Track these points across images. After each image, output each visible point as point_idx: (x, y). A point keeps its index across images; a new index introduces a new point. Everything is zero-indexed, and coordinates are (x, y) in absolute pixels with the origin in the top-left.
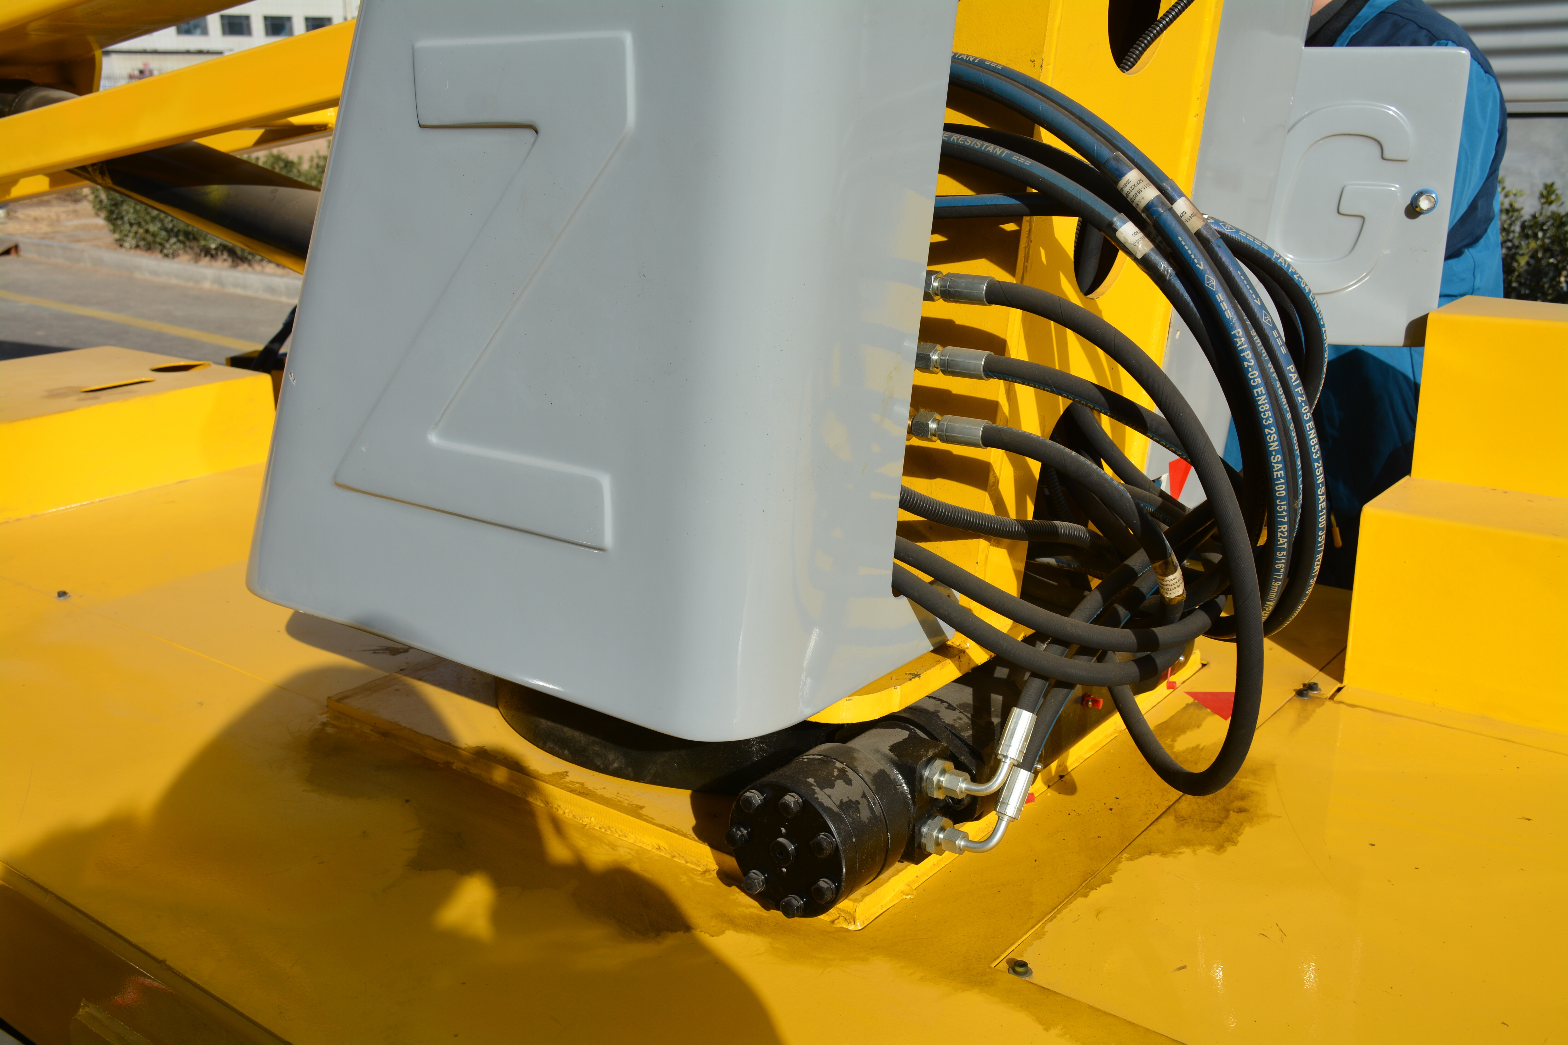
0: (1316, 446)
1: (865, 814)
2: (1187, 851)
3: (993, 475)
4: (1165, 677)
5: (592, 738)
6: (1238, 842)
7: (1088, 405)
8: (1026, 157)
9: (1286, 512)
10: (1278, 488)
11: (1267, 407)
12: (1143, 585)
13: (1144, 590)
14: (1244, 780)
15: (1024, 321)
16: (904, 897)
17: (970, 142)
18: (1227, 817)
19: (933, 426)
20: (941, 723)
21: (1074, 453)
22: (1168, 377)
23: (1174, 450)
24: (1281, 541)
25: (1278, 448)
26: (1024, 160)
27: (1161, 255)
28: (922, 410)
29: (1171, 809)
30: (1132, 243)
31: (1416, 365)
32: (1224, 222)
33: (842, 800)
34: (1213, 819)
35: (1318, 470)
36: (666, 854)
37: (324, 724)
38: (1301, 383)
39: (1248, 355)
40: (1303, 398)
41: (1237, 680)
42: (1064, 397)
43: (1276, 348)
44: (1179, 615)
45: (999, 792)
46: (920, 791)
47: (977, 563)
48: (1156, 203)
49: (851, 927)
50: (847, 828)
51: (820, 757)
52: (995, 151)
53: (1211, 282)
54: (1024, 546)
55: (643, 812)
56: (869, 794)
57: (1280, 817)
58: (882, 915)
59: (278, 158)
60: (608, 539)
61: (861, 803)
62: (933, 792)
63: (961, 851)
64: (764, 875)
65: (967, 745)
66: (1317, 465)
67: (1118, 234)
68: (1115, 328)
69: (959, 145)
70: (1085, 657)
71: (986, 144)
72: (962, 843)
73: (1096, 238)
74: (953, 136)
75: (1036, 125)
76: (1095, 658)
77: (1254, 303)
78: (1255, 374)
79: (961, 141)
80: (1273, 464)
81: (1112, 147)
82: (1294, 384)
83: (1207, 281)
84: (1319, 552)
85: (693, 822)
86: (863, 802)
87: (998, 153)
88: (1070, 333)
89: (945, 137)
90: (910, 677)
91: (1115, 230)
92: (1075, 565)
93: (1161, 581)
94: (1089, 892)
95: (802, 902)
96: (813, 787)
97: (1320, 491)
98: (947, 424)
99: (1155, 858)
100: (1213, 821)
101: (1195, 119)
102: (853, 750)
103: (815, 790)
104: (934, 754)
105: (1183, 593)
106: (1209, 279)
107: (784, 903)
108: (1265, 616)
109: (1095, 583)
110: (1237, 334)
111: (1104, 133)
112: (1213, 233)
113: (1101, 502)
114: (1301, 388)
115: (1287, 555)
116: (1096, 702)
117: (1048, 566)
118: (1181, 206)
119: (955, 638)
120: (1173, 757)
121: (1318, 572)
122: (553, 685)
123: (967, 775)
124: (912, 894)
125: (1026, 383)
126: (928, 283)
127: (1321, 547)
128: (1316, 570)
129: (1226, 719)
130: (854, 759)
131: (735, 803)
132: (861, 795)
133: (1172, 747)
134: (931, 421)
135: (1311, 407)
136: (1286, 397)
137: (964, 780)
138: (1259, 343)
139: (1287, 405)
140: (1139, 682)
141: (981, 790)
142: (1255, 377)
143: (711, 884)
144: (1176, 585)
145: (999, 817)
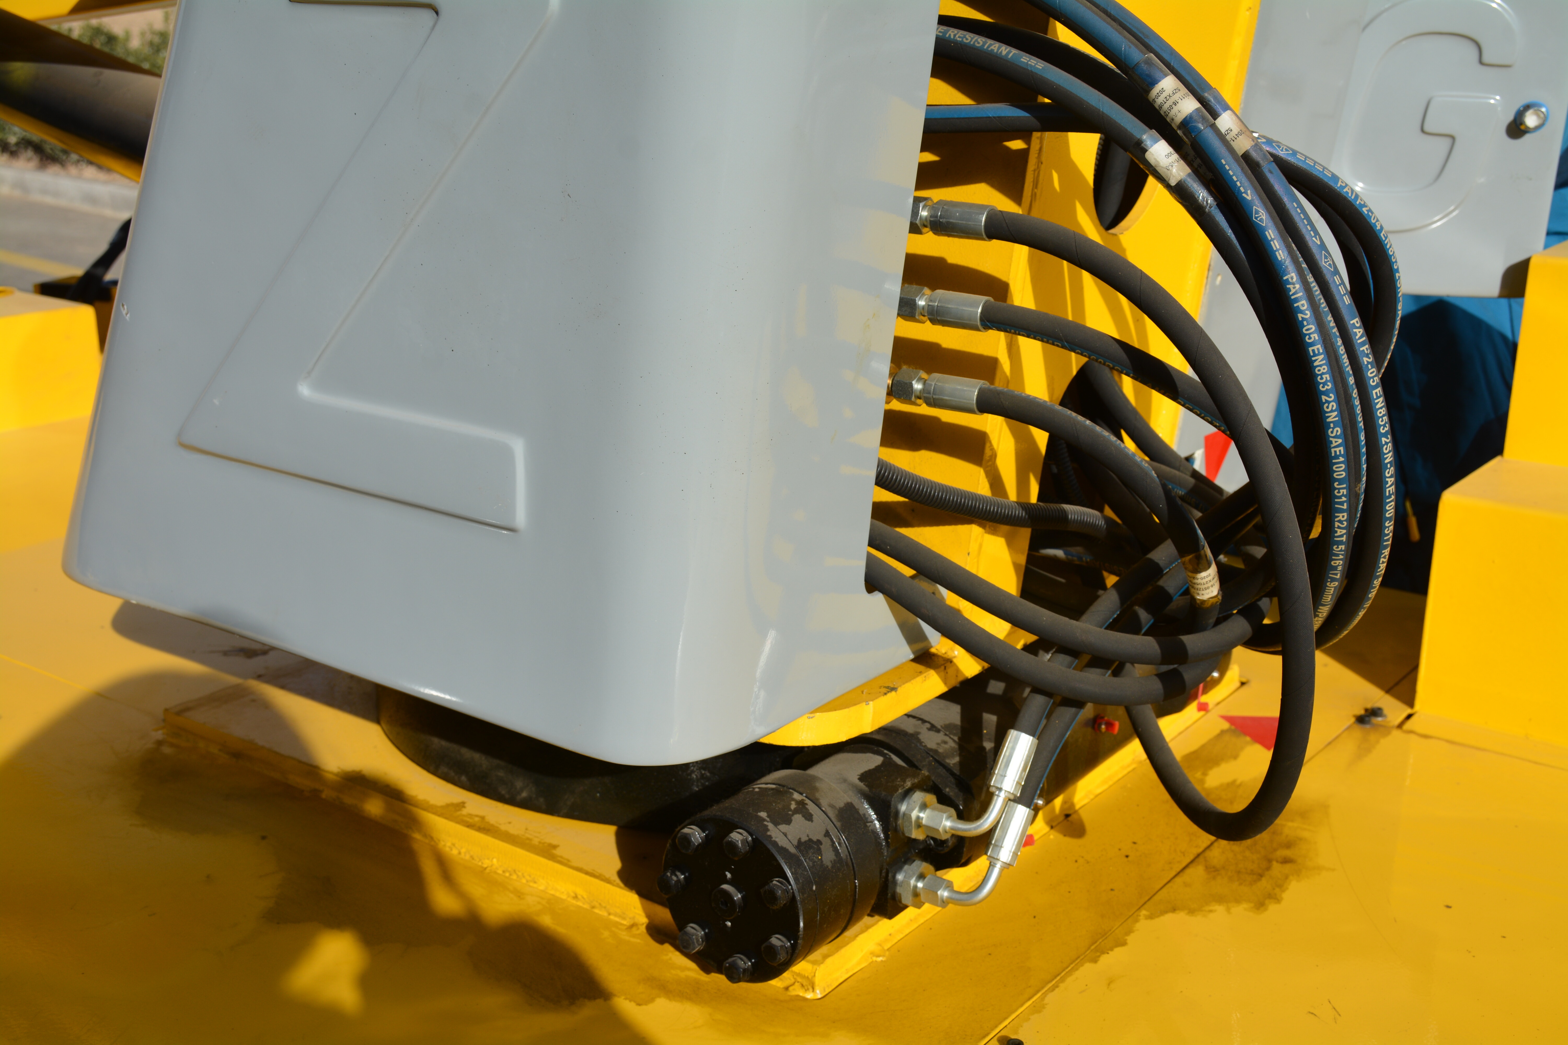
0: (1384, 418)
1: (827, 857)
2: (1220, 909)
3: (989, 447)
4: (1195, 697)
5: (496, 762)
6: (1282, 899)
7: (1107, 363)
8: (1037, 59)
9: (1345, 497)
10: (1336, 468)
11: (1324, 369)
12: (1170, 584)
13: (1171, 590)
14: (1290, 824)
15: (1031, 261)
16: (875, 959)
17: (970, 39)
18: (1268, 868)
19: (917, 386)
20: (922, 748)
21: (1088, 422)
22: (1204, 331)
23: (1210, 420)
24: (1338, 532)
25: (1337, 419)
26: (1035, 62)
27: (1199, 182)
28: (905, 367)
29: (1201, 857)
30: (1165, 166)
31: (1515, 321)
32: (1278, 142)
33: (800, 839)
34: (1252, 870)
35: (1386, 446)
36: (584, 904)
37: (160, 743)
38: (1367, 341)
39: (1303, 305)
40: (1370, 358)
41: (1282, 700)
42: (1078, 353)
43: (1337, 297)
44: (1212, 621)
45: (991, 832)
46: (896, 830)
47: (969, 554)
48: (1195, 117)
49: (809, 995)
50: (806, 873)
51: (774, 786)
52: (1000, 51)
53: (1261, 216)
54: (1025, 534)
55: (557, 852)
56: (833, 833)
57: (1333, 870)
58: (848, 980)
59: (98, 31)
60: (521, 518)
61: (823, 843)
62: (911, 831)
63: (944, 903)
64: (703, 930)
65: (952, 774)
66: (1385, 441)
67: (1148, 156)
68: (1141, 271)
69: (956, 43)
70: (1098, 670)
71: (990, 42)
72: (946, 894)
73: (1121, 159)
74: (949, 31)
75: (1051, 20)
76: (1110, 672)
77: (1313, 242)
78: (1312, 328)
79: (959, 37)
80: (1331, 439)
81: (1143, 48)
82: (1359, 341)
83: (1255, 214)
84: (1386, 547)
85: (617, 864)
86: (826, 842)
87: (1004, 53)
88: (1086, 276)
89: (940, 32)
90: (885, 690)
91: (1145, 151)
92: (1087, 558)
93: (1192, 579)
94: (1099, 956)
95: (750, 964)
96: (766, 823)
97: (1388, 473)
98: (935, 384)
99: (1180, 917)
100: (1252, 873)
101: (1248, 13)
102: (814, 778)
103: (768, 826)
104: (913, 784)
105: (1218, 593)
106: (1257, 212)
107: (727, 965)
108: (1317, 623)
109: (1111, 580)
110: (1290, 280)
111: (1134, 30)
112: (1264, 155)
113: (1120, 483)
114: (1367, 346)
115: (1346, 550)
116: (1110, 725)
117: (1054, 559)
118: (1226, 122)
119: (941, 645)
120: (1203, 794)
121: (1383, 572)
122: (450, 695)
123: (953, 811)
124: (884, 956)
125: (1032, 336)
126: (915, 212)
127: (1388, 540)
128: (1381, 568)
129: (1269, 749)
130: (815, 789)
131: (670, 841)
132: (824, 833)
133: (1202, 782)
134: (915, 380)
135: (1379, 371)
136: (1349, 358)
137: (948, 818)
138: (1317, 290)
139: (1350, 367)
140: (1164, 700)
141: (969, 830)
142: (1311, 332)
143: (638, 941)
144: (1210, 584)
145: (990, 863)
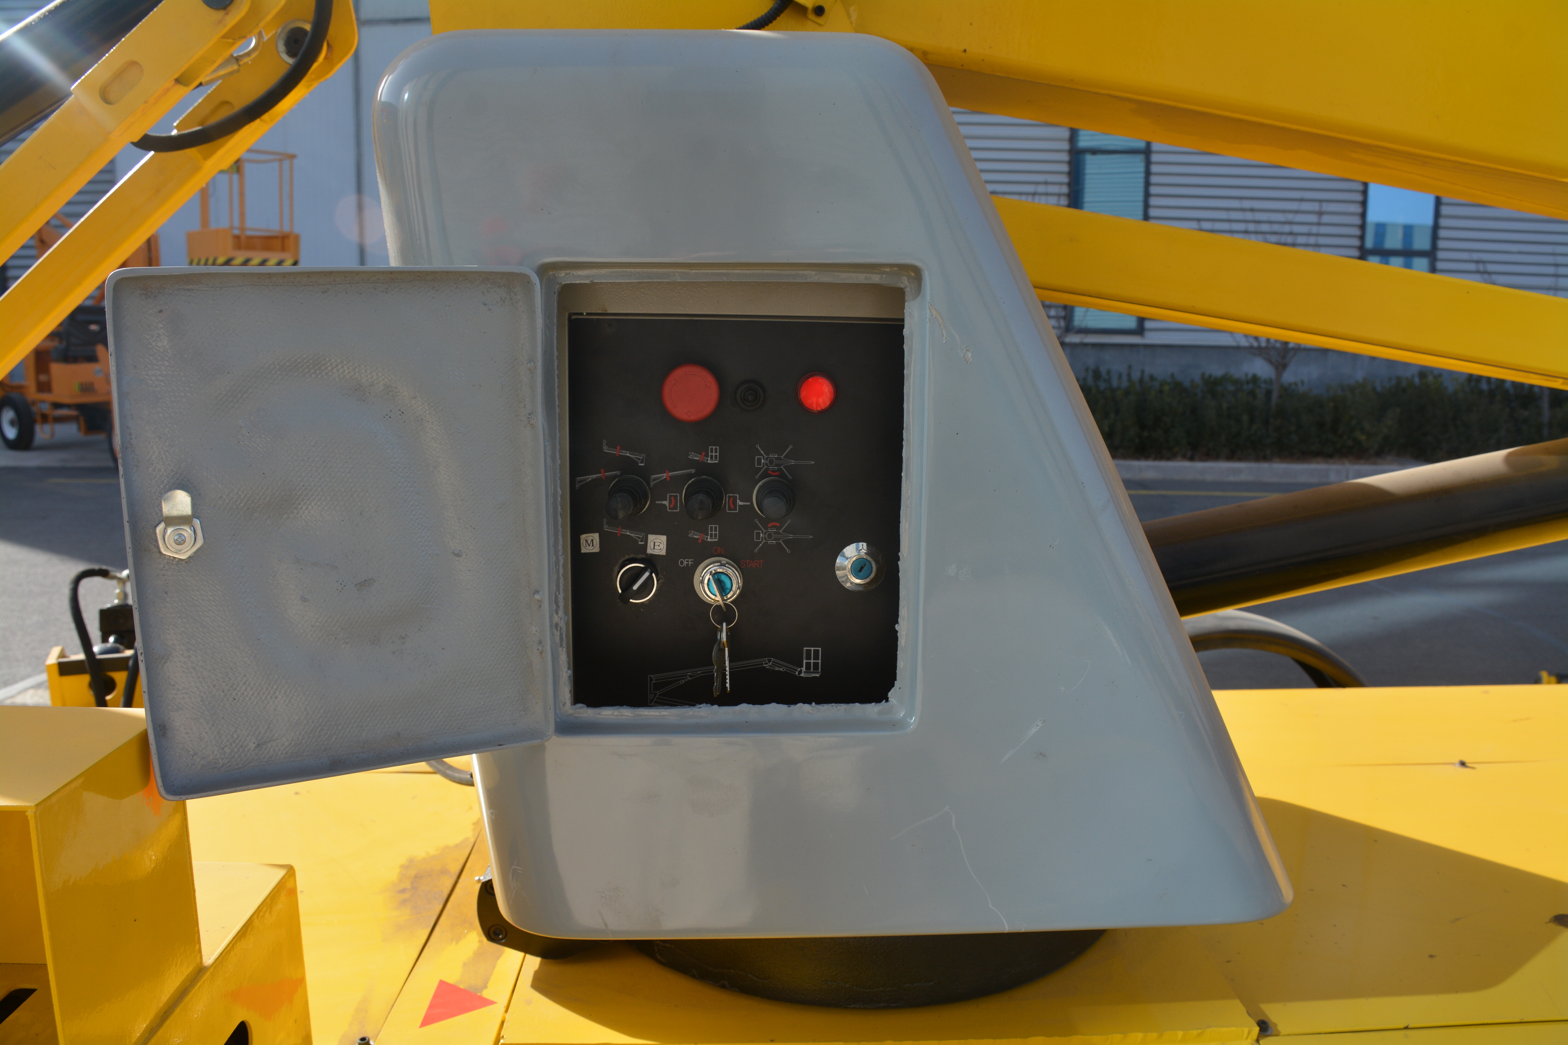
2: (432, 854)
6: (400, 869)
14: (408, 916)
18: (412, 882)
34: (422, 879)
57: (372, 894)
99: (450, 843)
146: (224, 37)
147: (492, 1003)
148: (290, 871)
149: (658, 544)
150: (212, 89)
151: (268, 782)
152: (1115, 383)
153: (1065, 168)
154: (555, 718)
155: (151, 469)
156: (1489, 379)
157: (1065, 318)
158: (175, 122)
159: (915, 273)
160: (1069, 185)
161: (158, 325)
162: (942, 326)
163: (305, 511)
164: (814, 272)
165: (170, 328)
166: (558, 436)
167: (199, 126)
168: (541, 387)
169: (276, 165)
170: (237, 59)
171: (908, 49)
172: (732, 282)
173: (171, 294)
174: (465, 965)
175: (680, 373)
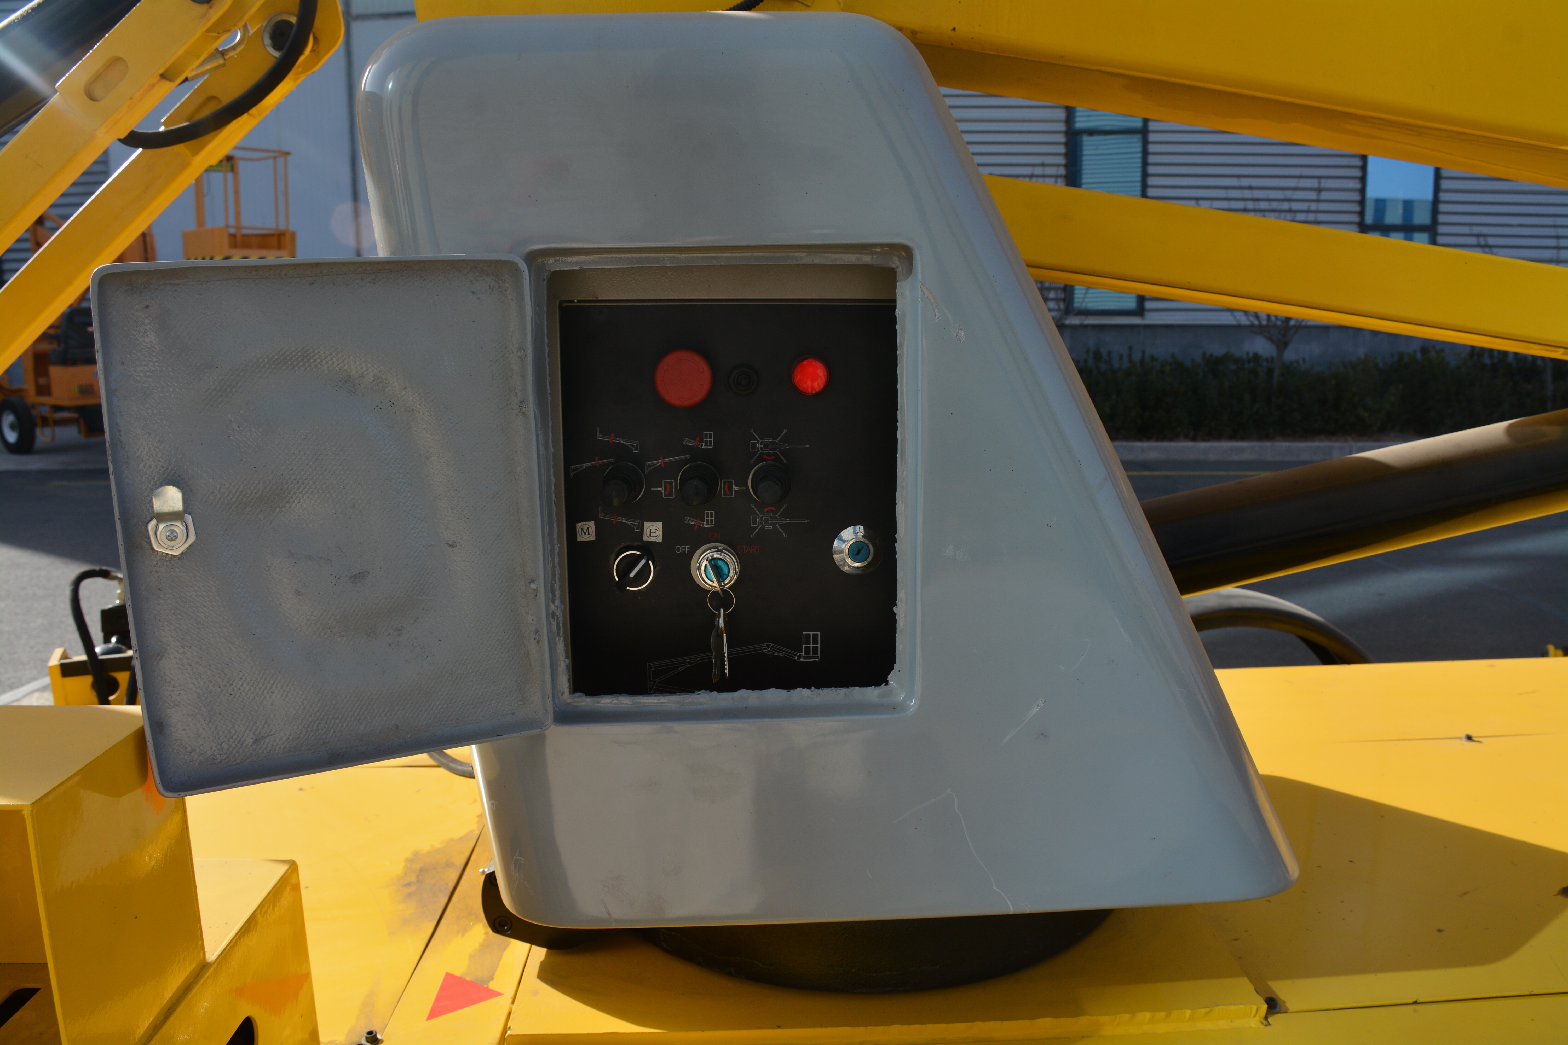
146: (208, 31)
147: (499, 994)
148: (293, 866)
149: (654, 531)
150: (199, 84)
151: (266, 777)
152: (1116, 364)
153: (1062, 149)
154: (554, 708)
155: (141, 466)
156: (1491, 351)
157: (1064, 300)
158: (162, 118)
159: (906, 253)
160: (1066, 166)
161: (145, 320)
162: (934, 306)
163: (298, 505)
164: (804, 254)
165: (157, 323)
166: (550, 424)
167: (186, 122)
168: (531, 375)
169: (271, 162)
170: (223, 53)
171: (897, 29)
172: (722, 266)
173: (157, 289)
174: (471, 957)
175: (671, 359)
